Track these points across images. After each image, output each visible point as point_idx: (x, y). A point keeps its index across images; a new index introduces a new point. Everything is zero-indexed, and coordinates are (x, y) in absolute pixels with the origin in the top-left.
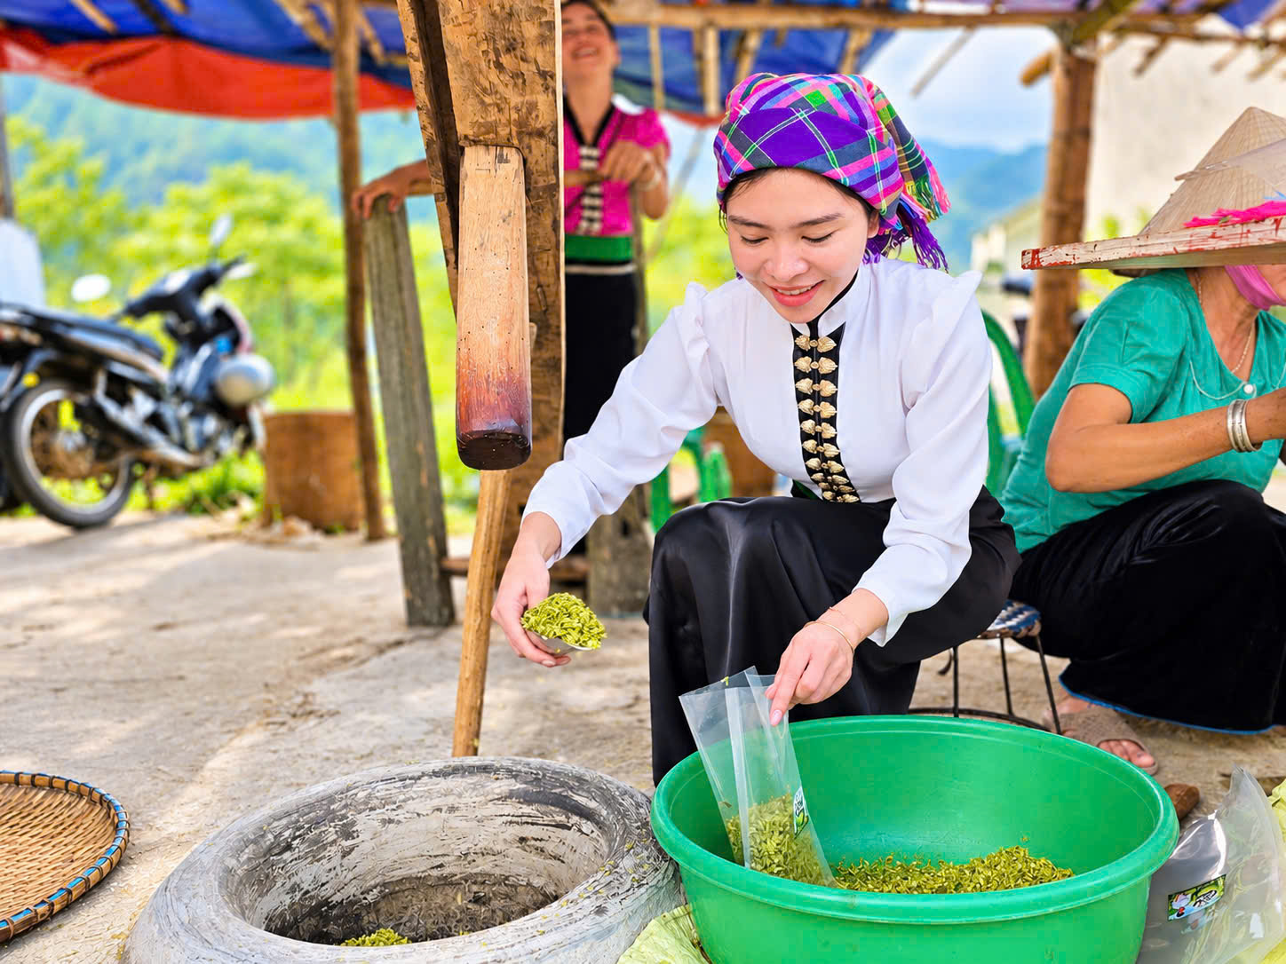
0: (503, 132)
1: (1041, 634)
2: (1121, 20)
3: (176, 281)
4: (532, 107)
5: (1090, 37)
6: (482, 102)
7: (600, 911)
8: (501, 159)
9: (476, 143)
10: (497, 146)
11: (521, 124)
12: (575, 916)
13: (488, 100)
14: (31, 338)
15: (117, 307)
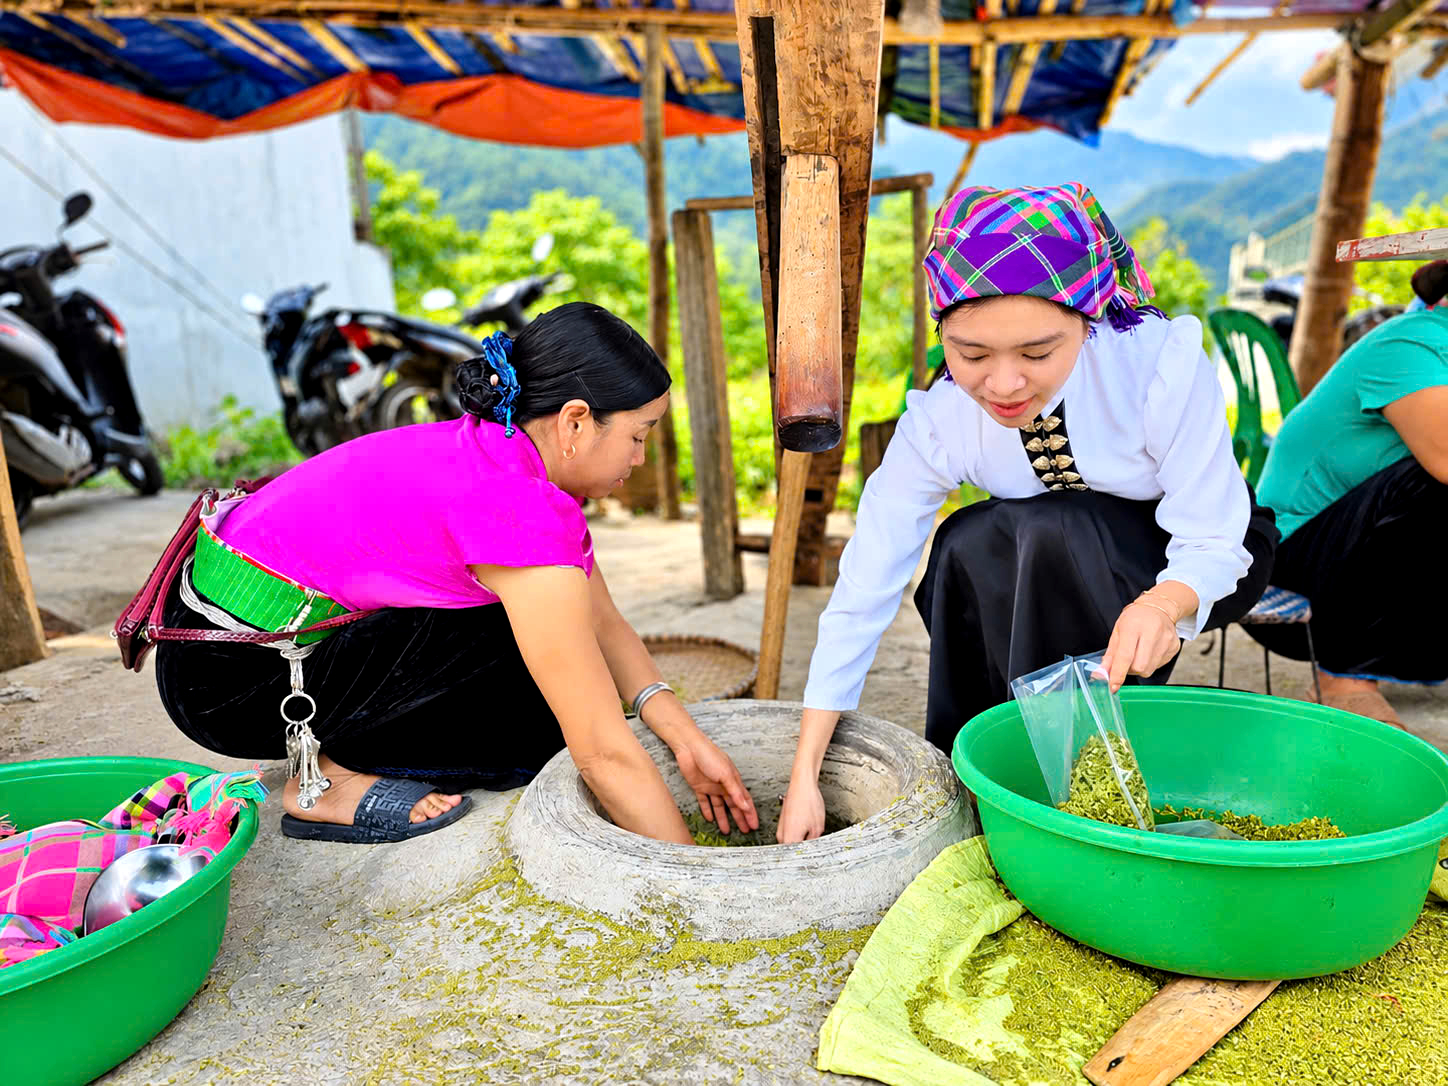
0: (823, 141)
1: (1312, 620)
2: (1416, 18)
3: (504, 294)
4: (851, 116)
5: (1381, 36)
6: (806, 114)
7: (898, 835)
8: (819, 167)
9: (797, 152)
10: (815, 154)
11: (841, 132)
12: (876, 837)
13: (811, 110)
14: (393, 342)
15: (456, 316)
